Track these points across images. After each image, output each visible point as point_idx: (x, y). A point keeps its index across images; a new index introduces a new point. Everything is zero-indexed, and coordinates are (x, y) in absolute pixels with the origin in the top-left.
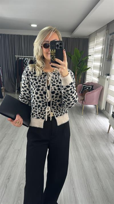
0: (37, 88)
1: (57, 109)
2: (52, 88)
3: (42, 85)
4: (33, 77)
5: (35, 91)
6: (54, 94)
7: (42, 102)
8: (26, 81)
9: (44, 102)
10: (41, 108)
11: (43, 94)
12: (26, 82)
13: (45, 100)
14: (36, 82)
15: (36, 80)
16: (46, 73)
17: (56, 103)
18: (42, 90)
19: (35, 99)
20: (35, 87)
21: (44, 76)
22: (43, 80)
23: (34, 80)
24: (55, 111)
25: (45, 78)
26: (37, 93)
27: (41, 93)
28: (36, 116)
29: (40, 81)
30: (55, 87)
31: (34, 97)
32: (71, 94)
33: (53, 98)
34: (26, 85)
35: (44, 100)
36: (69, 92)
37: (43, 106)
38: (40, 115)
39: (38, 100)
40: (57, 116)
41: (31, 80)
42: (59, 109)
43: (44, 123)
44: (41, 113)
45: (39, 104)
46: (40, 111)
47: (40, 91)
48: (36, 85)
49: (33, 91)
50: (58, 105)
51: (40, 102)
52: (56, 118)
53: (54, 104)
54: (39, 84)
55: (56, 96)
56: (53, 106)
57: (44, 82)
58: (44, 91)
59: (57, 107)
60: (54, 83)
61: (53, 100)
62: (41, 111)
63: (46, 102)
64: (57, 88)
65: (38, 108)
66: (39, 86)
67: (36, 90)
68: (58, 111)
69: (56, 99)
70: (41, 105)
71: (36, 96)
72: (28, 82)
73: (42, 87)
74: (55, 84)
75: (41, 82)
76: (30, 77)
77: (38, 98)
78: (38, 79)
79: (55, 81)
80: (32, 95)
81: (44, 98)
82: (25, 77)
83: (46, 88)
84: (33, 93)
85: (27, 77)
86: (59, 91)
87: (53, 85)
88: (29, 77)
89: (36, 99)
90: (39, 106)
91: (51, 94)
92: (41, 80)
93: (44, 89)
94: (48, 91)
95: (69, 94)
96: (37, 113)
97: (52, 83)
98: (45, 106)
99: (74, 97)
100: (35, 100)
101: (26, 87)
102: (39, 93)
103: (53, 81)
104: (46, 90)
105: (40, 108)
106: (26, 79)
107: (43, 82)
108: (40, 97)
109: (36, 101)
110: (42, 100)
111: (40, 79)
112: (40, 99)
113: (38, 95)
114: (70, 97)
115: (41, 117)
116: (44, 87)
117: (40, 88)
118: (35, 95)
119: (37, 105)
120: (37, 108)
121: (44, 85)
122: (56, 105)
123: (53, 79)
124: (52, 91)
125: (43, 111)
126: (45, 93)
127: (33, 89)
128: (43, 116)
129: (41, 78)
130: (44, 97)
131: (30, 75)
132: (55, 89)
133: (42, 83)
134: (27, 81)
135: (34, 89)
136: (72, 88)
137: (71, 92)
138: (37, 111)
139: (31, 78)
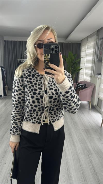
0: (33, 91)
1: (55, 114)
2: (49, 92)
3: (39, 88)
4: (28, 79)
5: (31, 95)
6: (52, 99)
7: (38, 107)
8: (20, 83)
9: (40, 107)
10: (37, 113)
11: (40, 98)
12: (20, 85)
13: (42, 104)
14: (32, 85)
15: (31, 82)
16: (42, 75)
17: (54, 108)
18: (39, 94)
19: (29, 102)
20: (31, 91)
21: (40, 78)
22: (39, 83)
23: (29, 83)
24: (52, 116)
25: (41, 81)
26: (32, 97)
27: (37, 97)
28: (32, 120)
29: (35, 84)
30: (53, 91)
31: (28, 101)
32: (71, 99)
33: (51, 103)
34: (20, 88)
35: (40, 105)
36: (70, 98)
37: (40, 111)
38: (36, 119)
39: (33, 105)
40: (53, 122)
41: (26, 82)
42: (56, 114)
43: (40, 128)
44: (37, 118)
45: (34, 108)
46: (35, 116)
47: (37, 95)
48: (32, 88)
49: (28, 94)
50: (55, 110)
51: (36, 106)
52: (53, 123)
53: (52, 109)
54: (35, 87)
55: (54, 101)
56: (51, 111)
57: (41, 86)
58: (41, 95)
59: (55, 112)
60: (51, 87)
61: (51, 106)
62: (37, 115)
63: (43, 107)
64: (54, 92)
65: (34, 112)
66: (35, 90)
67: (32, 93)
68: (55, 116)
69: (54, 104)
70: (37, 109)
71: (32, 100)
72: (23, 85)
73: (39, 90)
74: (53, 87)
75: (37, 85)
76: (25, 79)
77: (34, 102)
78: (34, 82)
79: (53, 84)
80: (26, 98)
81: (41, 103)
82: (19, 79)
83: (43, 91)
84: (28, 96)
85: (21, 79)
86: (57, 96)
87: (51, 89)
88: (23, 79)
89: (31, 103)
90: (35, 110)
91: (49, 99)
92: (38, 83)
93: (41, 93)
94: (45, 95)
95: (70, 100)
96: (33, 118)
97: (49, 87)
98: (42, 111)
99: (75, 102)
100: (29, 104)
101: (20, 90)
102: (35, 97)
103: (50, 84)
104: (43, 94)
105: (35, 112)
106: (21, 81)
107: (39, 85)
108: (36, 101)
109: (31, 105)
110: (38, 104)
111: (35, 82)
112: (36, 104)
113: (34, 99)
114: (71, 103)
115: (37, 122)
116: (41, 91)
117: (37, 92)
118: (30, 99)
119: (33, 110)
120: (32, 112)
121: (41, 89)
122: (54, 110)
123: (50, 82)
124: (50, 96)
125: (39, 116)
126: (42, 97)
127: (28, 92)
128: (39, 121)
129: (37, 81)
130: (40, 101)
131: (25, 77)
132: (53, 94)
133: (38, 87)
134: (22, 83)
135: (30, 92)
136: (72, 92)
137: (72, 97)
138: (32, 115)
139: (25, 81)
